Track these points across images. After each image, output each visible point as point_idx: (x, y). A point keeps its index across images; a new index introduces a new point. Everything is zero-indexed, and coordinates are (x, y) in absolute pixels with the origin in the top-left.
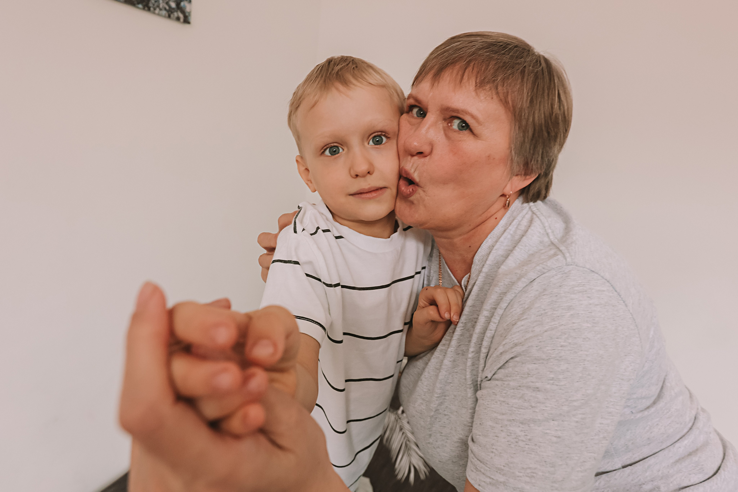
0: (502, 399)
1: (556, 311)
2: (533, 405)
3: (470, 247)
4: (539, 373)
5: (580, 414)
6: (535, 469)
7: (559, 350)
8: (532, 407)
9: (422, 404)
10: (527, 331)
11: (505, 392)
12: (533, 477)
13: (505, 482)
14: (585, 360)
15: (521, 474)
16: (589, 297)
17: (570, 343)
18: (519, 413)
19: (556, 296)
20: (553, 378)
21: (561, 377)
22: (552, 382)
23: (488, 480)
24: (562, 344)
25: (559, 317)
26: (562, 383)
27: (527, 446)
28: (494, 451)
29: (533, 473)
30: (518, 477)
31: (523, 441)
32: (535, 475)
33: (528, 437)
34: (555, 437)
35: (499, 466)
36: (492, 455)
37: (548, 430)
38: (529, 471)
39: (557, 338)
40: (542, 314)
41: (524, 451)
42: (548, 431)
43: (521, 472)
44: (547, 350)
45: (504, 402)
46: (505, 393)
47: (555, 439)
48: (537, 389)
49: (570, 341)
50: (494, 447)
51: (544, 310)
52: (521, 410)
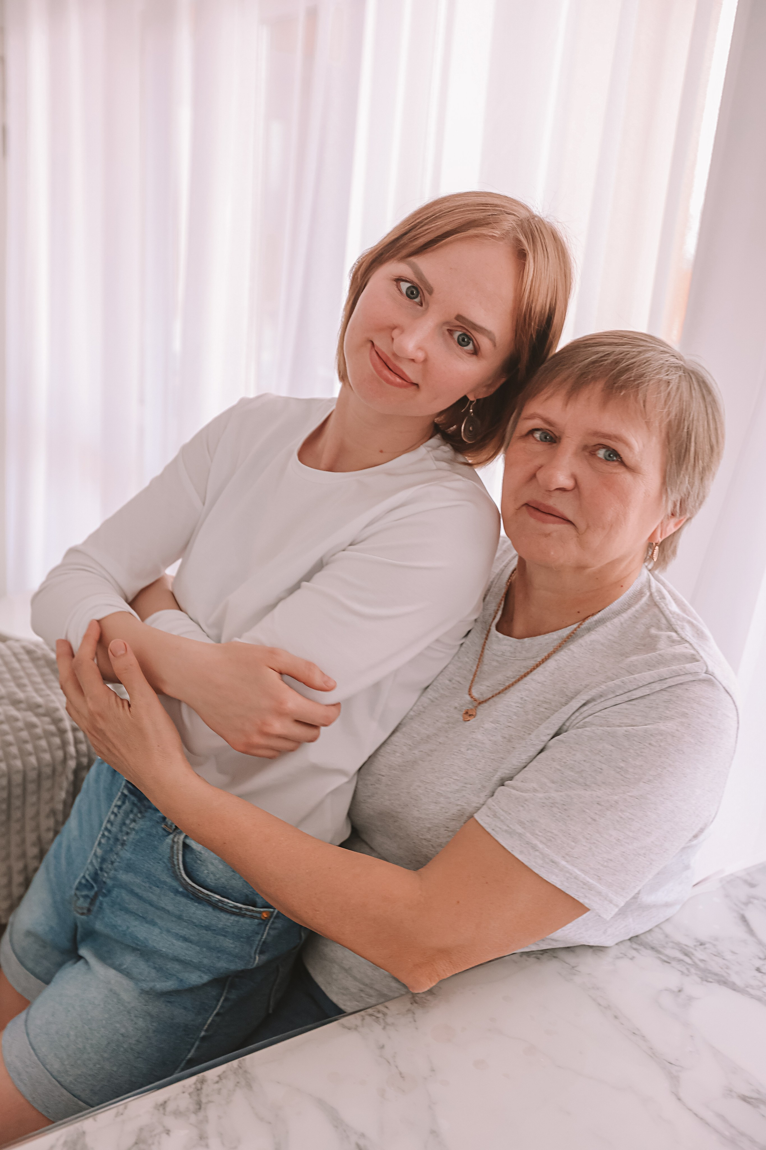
0: (559, 767)
1: (670, 711)
2: (588, 783)
3: (579, 612)
4: (611, 755)
5: (630, 813)
6: (556, 835)
7: (645, 746)
8: (586, 785)
9: (419, 786)
10: (627, 717)
11: (564, 761)
12: (550, 840)
13: (521, 834)
14: (665, 768)
15: (540, 834)
16: (710, 715)
17: (660, 746)
18: (570, 785)
19: (678, 697)
20: (622, 767)
21: (631, 770)
22: (619, 770)
23: (505, 828)
24: (653, 742)
25: (667, 717)
26: (628, 776)
27: (559, 814)
28: (525, 806)
29: (553, 838)
30: (536, 834)
31: (558, 808)
32: (553, 840)
33: (565, 807)
34: (591, 818)
35: (522, 820)
36: (521, 809)
37: (588, 809)
38: (549, 834)
39: (651, 735)
40: (652, 707)
41: (554, 817)
42: (587, 811)
43: (541, 832)
44: (634, 740)
45: (560, 770)
46: (565, 763)
47: (589, 820)
48: (600, 770)
49: (662, 744)
50: (526, 802)
51: (657, 704)
52: (572, 783)
